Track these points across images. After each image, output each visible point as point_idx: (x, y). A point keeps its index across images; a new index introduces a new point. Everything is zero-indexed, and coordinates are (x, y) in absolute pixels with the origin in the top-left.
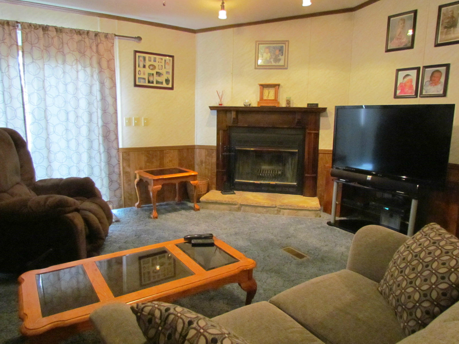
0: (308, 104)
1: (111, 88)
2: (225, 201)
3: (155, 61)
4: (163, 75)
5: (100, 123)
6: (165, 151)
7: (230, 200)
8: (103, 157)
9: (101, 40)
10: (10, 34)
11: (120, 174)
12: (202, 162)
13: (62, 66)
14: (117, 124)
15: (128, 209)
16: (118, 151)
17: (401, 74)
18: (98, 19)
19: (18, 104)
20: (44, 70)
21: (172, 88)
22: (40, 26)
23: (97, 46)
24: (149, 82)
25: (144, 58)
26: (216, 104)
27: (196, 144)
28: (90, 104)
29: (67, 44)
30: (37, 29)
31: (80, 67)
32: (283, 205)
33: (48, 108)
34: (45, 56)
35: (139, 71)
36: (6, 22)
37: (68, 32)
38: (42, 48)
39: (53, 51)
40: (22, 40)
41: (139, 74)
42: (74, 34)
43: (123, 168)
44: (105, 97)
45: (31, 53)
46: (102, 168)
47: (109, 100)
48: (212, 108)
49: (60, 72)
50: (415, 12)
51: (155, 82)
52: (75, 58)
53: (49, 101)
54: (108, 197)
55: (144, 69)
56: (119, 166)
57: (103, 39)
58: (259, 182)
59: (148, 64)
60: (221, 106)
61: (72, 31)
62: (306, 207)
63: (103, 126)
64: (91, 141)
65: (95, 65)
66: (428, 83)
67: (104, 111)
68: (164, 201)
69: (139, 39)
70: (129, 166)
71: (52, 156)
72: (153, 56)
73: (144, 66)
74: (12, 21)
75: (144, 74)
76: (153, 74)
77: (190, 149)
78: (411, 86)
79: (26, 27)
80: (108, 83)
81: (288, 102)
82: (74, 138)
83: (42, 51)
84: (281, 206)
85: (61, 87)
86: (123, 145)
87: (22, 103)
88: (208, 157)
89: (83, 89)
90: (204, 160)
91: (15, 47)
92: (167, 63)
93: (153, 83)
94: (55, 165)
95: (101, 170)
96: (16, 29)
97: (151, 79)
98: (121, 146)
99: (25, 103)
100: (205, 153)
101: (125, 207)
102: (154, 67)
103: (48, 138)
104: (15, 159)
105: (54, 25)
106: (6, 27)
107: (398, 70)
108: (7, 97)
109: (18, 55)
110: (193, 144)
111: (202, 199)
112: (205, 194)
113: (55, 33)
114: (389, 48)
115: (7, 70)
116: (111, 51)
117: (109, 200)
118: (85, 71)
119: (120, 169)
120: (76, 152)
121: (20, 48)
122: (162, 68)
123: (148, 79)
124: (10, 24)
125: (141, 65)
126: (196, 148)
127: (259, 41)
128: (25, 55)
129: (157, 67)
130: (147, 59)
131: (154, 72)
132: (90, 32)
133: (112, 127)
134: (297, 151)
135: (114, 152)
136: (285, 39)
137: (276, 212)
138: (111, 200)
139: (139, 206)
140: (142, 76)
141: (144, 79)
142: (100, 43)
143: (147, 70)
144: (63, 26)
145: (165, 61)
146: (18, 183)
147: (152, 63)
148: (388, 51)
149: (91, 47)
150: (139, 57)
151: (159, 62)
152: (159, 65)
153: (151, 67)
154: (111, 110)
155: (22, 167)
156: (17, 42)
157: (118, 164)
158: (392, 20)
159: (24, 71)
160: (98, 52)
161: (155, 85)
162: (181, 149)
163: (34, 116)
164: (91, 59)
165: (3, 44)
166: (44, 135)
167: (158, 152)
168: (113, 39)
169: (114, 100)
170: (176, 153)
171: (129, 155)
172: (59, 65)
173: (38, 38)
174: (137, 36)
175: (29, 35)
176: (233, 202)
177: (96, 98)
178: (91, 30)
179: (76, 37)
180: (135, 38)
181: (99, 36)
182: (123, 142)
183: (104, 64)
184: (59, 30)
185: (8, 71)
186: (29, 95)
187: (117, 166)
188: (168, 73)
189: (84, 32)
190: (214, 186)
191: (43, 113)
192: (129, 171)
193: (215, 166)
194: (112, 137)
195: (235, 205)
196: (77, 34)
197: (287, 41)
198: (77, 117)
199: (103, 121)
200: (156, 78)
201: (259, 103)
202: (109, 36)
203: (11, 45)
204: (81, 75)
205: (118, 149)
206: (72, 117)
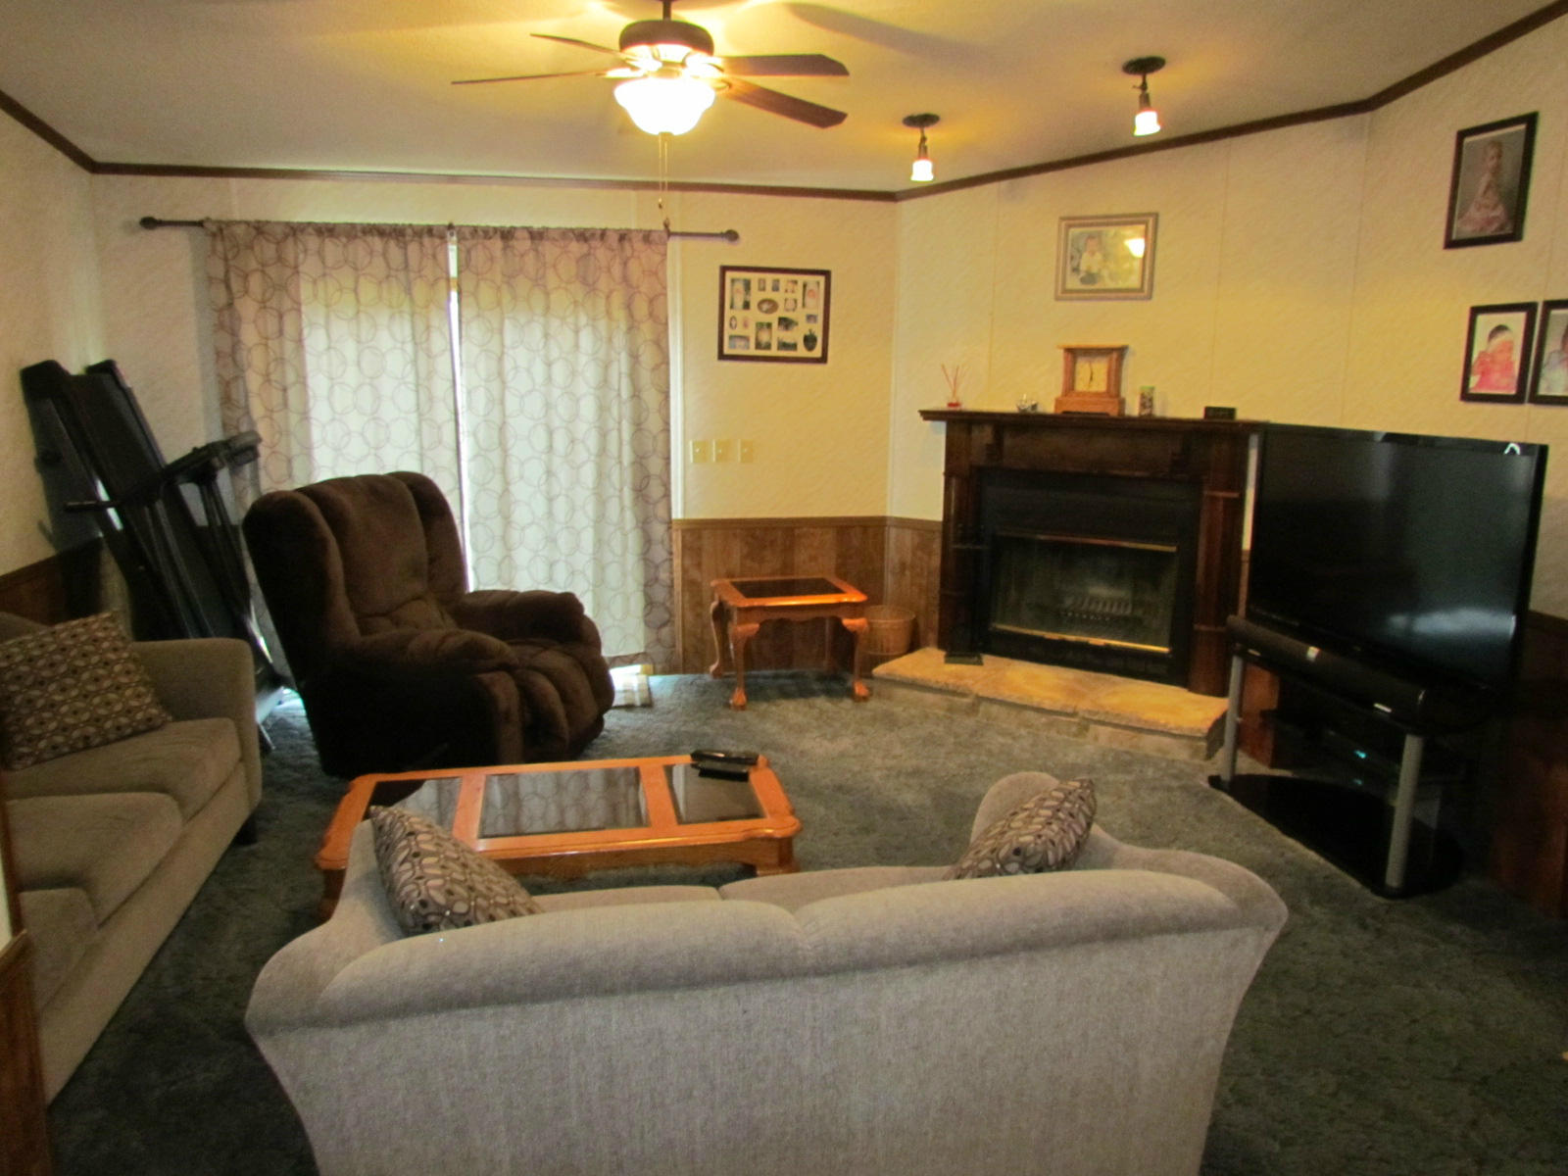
0: (1208, 410)
1: (656, 368)
2: (937, 682)
3: (776, 288)
4: (797, 324)
5: (627, 457)
6: (797, 532)
7: (951, 681)
8: (634, 541)
9: (633, 250)
10: (434, 257)
11: (671, 587)
12: (903, 566)
13: (542, 320)
14: (667, 460)
15: (689, 677)
16: (670, 528)
17: (1486, 323)
18: (633, 194)
19: (443, 414)
20: (501, 332)
21: (823, 359)
22: (495, 230)
23: (625, 264)
24: (758, 346)
25: (747, 284)
26: (940, 404)
27: (888, 514)
28: (602, 409)
29: (554, 266)
30: (490, 238)
31: (583, 320)
32: (1096, 710)
33: (511, 421)
34: (506, 298)
35: (731, 319)
36: (426, 230)
37: (556, 237)
38: (499, 278)
39: (523, 285)
40: (458, 267)
41: (731, 325)
42: (572, 240)
43: (685, 571)
44: (640, 391)
45: (475, 294)
46: (629, 568)
47: (651, 397)
48: (929, 415)
49: (537, 331)
50: (1531, 121)
51: (774, 345)
52: (572, 300)
53: (512, 403)
54: (642, 643)
55: (746, 313)
56: (671, 566)
57: (639, 245)
58: (1055, 636)
59: (756, 297)
60: (952, 409)
61: (566, 234)
62: (1165, 725)
63: (633, 463)
64: (601, 502)
65: (620, 314)
66: (1555, 359)
67: (638, 426)
68: (789, 666)
69: (732, 236)
70: (699, 565)
71: (515, 535)
72: (769, 277)
73: (747, 306)
74: (439, 226)
75: (746, 325)
76: (769, 325)
77: (874, 527)
78: (1509, 365)
79: (468, 235)
80: (648, 356)
81: (1146, 401)
82: (563, 492)
83: (499, 289)
84: (1089, 712)
85: (539, 369)
86: (685, 511)
87: (453, 411)
88: (919, 553)
89: (590, 373)
90: (908, 558)
91: (442, 284)
92: (811, 291)
93: (768, 346)
94: (522, 556)
95: (624, 575)
96: (446, 242)
97: (764, 337)
98: (677, 514)
99: (460, 411)
100: (913, 539)
101: (685, 672)
102: (773, 306)
103: (506, 491)
104: (415, 544)
105: (527, 224)
106: (426, 240)
107: (1476, 311)
108: (423, 397)
109: (449, 299)
110: (881, 514)
111: (879, 670)
112: (900, 656)
113: (528, 243)
114: (1454, 237)
115: (424, 339)
116: (660, 274)
117: (642, 650)
118: (594, 328)
119: (671, 573)
120: (567, 527)
121: (453, 284)
122: (796, 306)
123: (757, 339)
124: (434, 232)
125: (739, 303)
126: (888, 523)
127: (1069, 218)
128: (464, 301)
129: (781, 305)
130: (754, 286)
131: (773, 319)
132: (608, 233)
133: (655, 465)
134: (1173, 549)
135: (658, 530)
136: (1146, 210)
137: (1074, 729)
138: (648, 651)
139: (716, 674)
140: (739, 331)
141: (746, 338)
142: (632, 256)
143: (756, 315)
144: (547, 225)
145: (805, 286)
146: (418, 598)
147: (769, 294)
148: (1451, 244)
149: (609, 270)
150: (733, 281)
151: (786, 291)
152: (786, 300)
153: (765, 307)
154: (653, 423)
155: (432, 561)
156: (447, 272)
157: (666, 560)
158: (1468, 144)
159: (460, 337)
160: (625, 279)
161: (774, 352)
162: (843, 527)
163: (477, 442)
164: (608, 297)
165: (419, 280)
166: (496, 485)
167: (780, 533)
168: (665, 244)
169: (663, 396)
170: (830, 536)
171: (700, 537)
172: (536, 318)
173: (492, 259)
174: (725, 230)
175: (473, 253)
176: (958, 687)
177: (619, 395)
178: (610, 226)
179: (576, 248)
180: (721, 235)
181: (630, 240)
182: (685, 504)
183: (641, 308)
184: (537, 236)
185: (428, 339)
186: (469, 393)
187: (667, 564)
188: (811, 318)
189: (593, 235)
190: (932, 636)
191: (495, 434)
192: (699, 580)
193: (936, 580)
194: (655, 491)
195: (963, 695)
196: (578, 240)
197: (1150, 214)
198: (572, 441)
199: (635, 451)
200: (778, 334)
201: (1058, 402)
202: (654, 236)
203: (437, 280)
204: (586, 339)
205: (669, 522)
206: (560, 442)
